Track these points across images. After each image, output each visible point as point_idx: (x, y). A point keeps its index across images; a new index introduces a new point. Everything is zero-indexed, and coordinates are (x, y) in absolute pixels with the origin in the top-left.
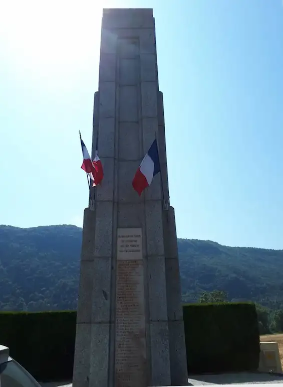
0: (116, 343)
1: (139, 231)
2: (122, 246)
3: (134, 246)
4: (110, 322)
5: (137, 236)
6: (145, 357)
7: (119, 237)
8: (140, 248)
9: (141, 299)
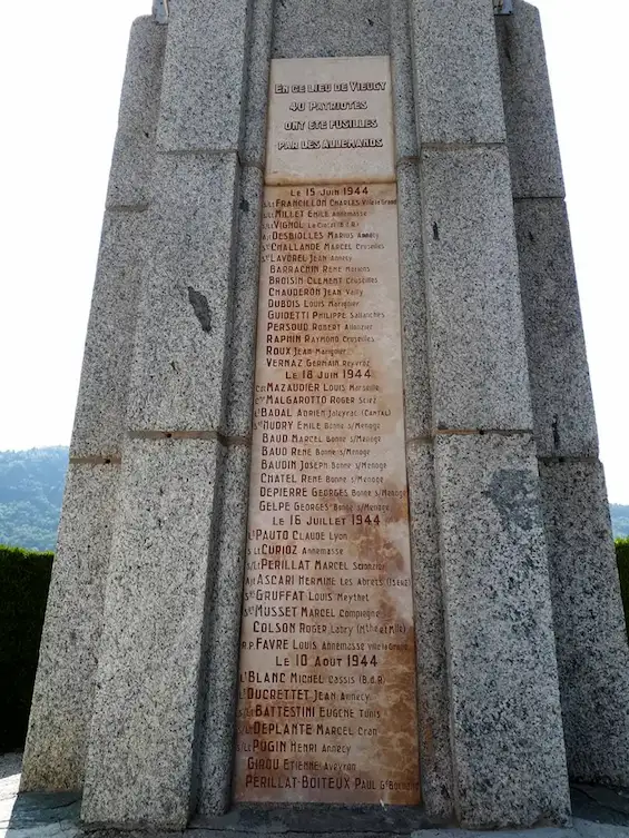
0: (255, 544)
1: (375, 68)
2: (291, 127)
3: (350, 125)
4: (224, 439)
5: (368, 87)
6: (406, 614)
7: (282, 90)
8: (383, 132)
9: (386, 348)
